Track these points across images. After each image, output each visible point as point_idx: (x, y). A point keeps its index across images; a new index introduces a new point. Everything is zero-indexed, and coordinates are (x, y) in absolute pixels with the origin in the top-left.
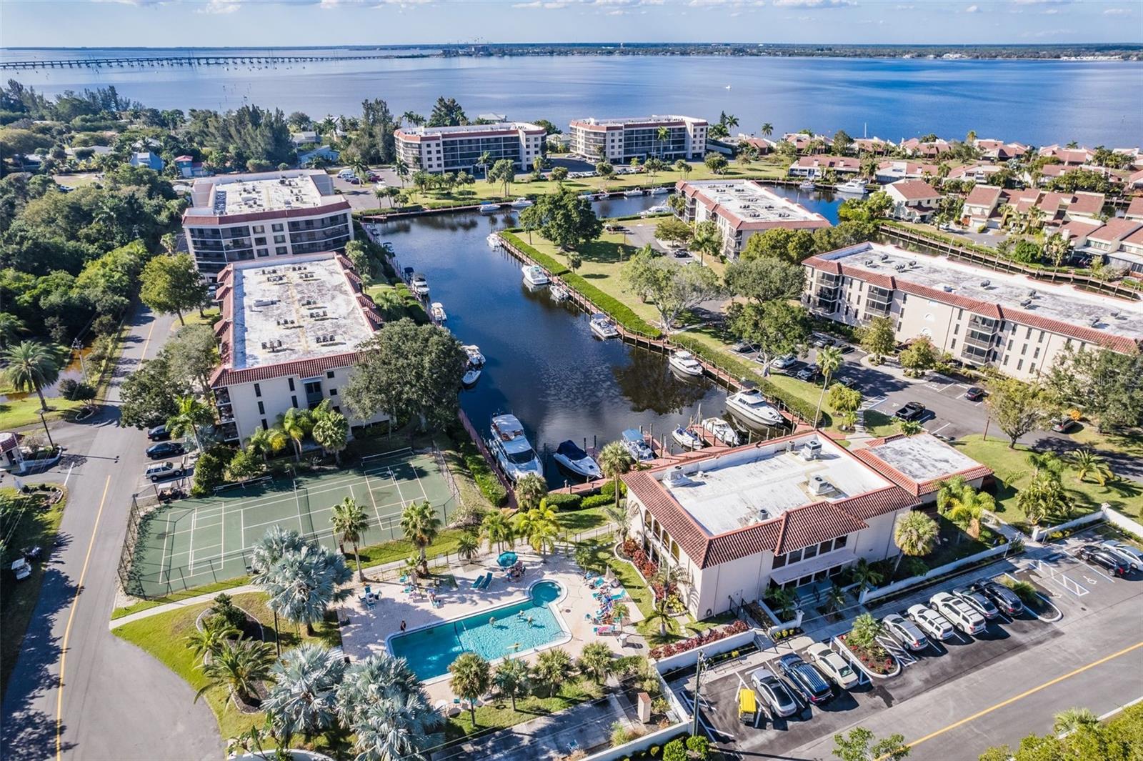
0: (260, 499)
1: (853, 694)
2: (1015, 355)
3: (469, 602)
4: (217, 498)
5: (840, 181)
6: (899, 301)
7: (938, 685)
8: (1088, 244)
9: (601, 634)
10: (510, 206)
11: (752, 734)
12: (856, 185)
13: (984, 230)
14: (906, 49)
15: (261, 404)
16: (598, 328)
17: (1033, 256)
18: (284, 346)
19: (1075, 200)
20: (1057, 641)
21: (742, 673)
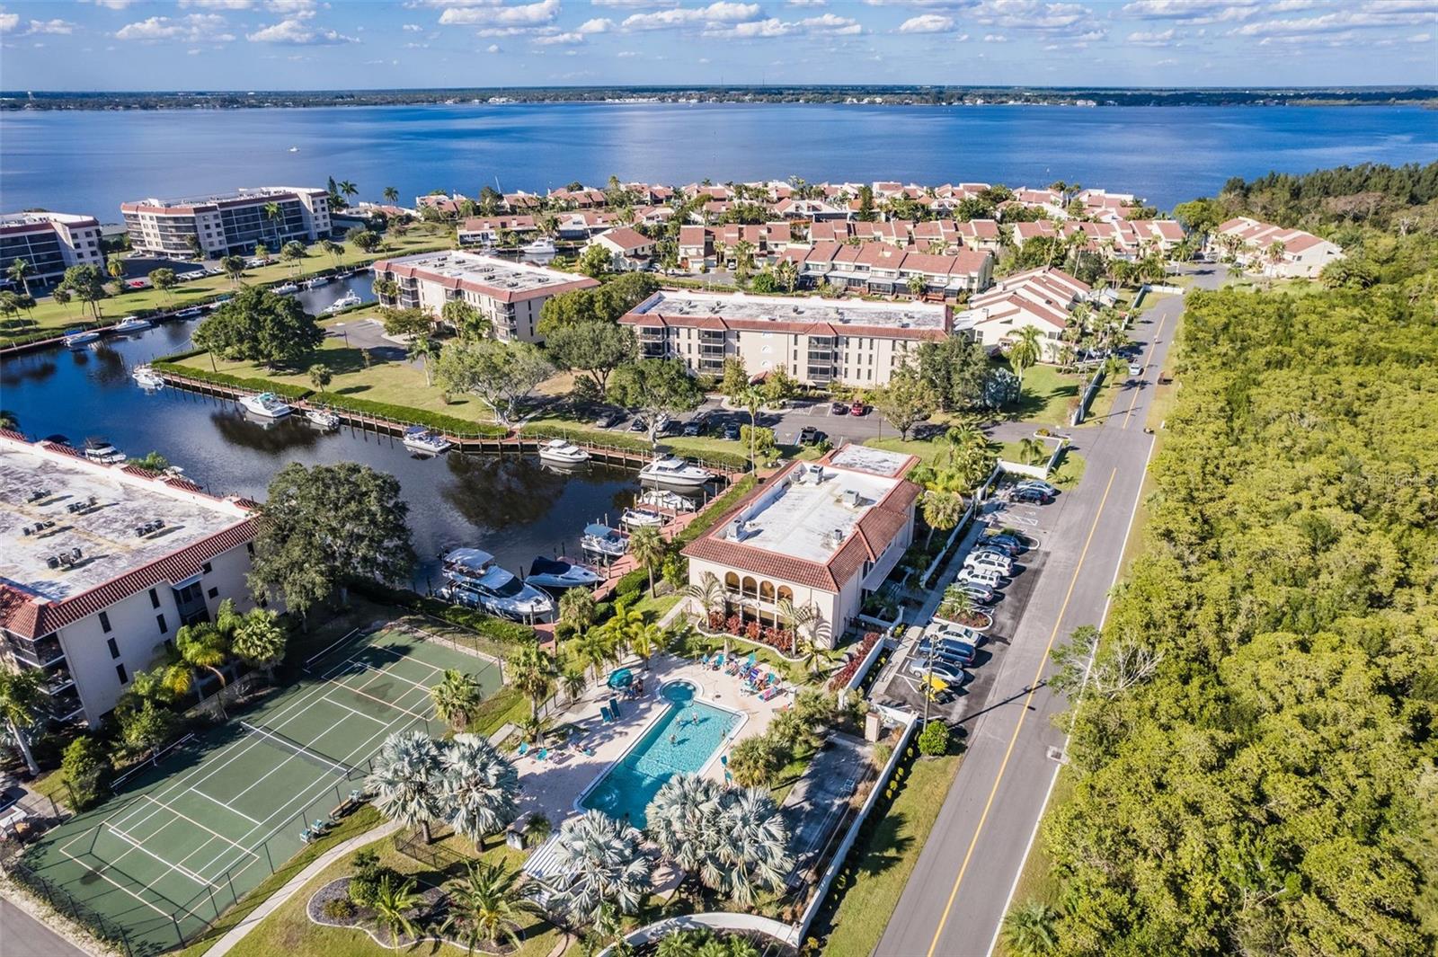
0: (201, 767)
1: (982, 648)
2: (852, 366)
3: (616, 736)
4: (124, 796)
5: (523, 242)
6: (732, 340)
7: (1021, 617)
8: (807, 268)
9: (767, 699)
10: (115, 331)
11: (951, 708)
12: (545, 244)
13: (706, 271)
14: (445, 94)
15: (112, 643)
16: (418, 443)
17: (772, 285)
18: (86, 556)
19: (769, 231)
20: (1051, 557)
21: (899, 671)
